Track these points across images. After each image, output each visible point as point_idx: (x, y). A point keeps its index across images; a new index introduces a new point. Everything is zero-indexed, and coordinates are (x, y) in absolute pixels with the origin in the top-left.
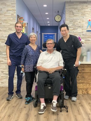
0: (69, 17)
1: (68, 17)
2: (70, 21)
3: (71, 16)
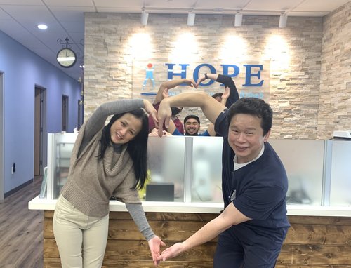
0: (95, 54)
1: (93, 55)
2: (98, 67)
3: (99, 52)
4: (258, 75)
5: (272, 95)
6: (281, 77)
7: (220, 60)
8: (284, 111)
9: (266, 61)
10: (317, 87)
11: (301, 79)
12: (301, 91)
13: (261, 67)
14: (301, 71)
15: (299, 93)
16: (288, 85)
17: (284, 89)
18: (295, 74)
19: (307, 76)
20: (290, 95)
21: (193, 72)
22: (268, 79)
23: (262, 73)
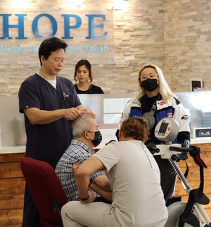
4: (102, 26)
5: (117, 47)
6: (125, 28)
7: (60, 9)
8: (130, 65)
9: (109, 10)
10: (161, 38)
11: (145, 29)
12: (146, 42)
13: (103, 17)
14: (144, 20)
15: (144, 45)
16: (132, 36)
17: (129, 40)
18: (138, 24)
19: (151, 27)
20: (135, 47)
21: (31, 23)
22: (112, 30)
23: (105, 23)
